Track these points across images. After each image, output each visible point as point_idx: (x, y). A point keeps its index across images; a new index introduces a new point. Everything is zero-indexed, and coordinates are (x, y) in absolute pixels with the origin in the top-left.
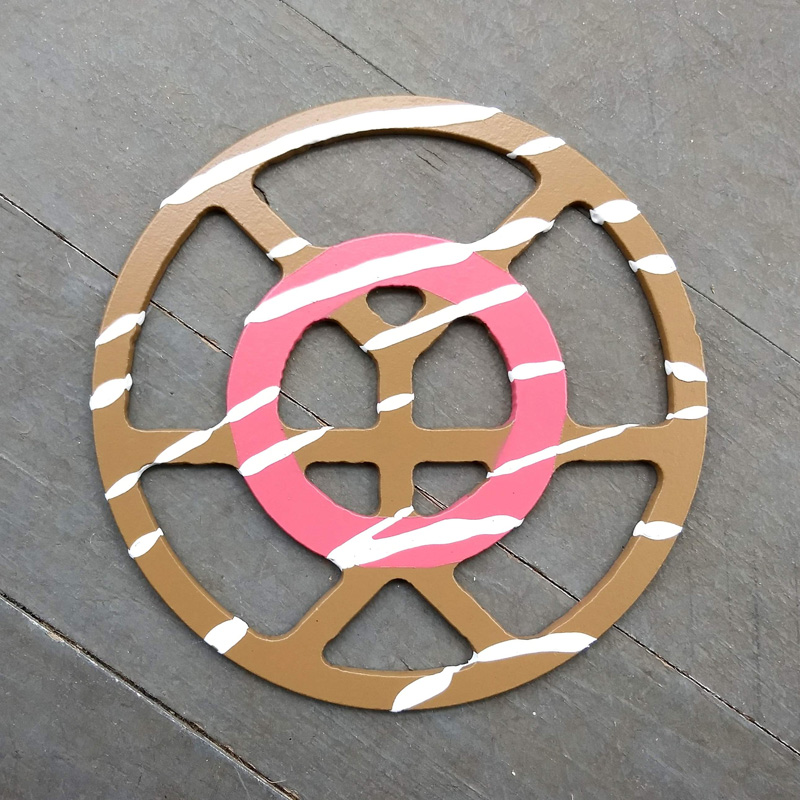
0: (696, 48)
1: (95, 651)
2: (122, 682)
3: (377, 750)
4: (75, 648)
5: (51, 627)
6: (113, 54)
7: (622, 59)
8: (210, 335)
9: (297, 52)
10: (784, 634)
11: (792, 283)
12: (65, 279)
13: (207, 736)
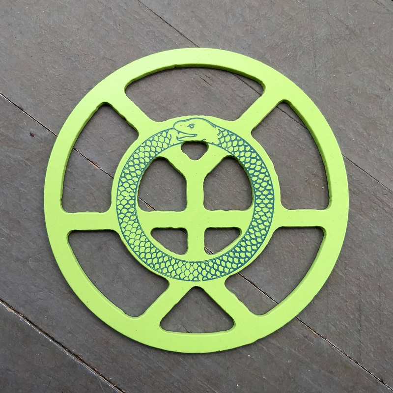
0: (337, 31)
1: (29, 318)
2: (43, 334)
3: (170, 372)
4: (19, 316)
5: (8, 305)
6: (52, 21)
7: (301, 35)
8: (95, 161)
9: (142, 24)
10: (373, 320)
11: (381, 146)
12: (23, 130)
13: (84, 363)
